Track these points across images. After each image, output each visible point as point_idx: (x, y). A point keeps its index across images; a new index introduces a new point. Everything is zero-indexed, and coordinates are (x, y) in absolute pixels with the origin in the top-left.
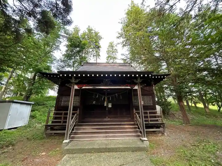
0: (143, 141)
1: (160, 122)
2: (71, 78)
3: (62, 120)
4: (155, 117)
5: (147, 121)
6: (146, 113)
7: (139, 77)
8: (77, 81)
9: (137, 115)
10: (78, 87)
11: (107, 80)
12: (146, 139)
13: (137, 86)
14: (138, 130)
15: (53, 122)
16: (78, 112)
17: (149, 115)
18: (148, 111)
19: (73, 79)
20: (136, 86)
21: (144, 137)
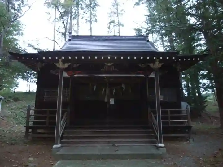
0: (158, 148)
1: (185, 125)
2: (57, 61)
3: (47, 121)
4: (179, 118)
5: (167, 123)
6: (166, 113)
7: (158, 60)
8: (66, 65)
9: (153, 116)
10: (68, 75)
11: (109, 64)
12: (162, 145)
13: (155, 74)
14: (153, 135)
15: (34, 123)
16: (68, 109)
17: (169, 115)
18: (169, 110)
19: (61, 63)
20: (152, 73)
21: (161, 143)
